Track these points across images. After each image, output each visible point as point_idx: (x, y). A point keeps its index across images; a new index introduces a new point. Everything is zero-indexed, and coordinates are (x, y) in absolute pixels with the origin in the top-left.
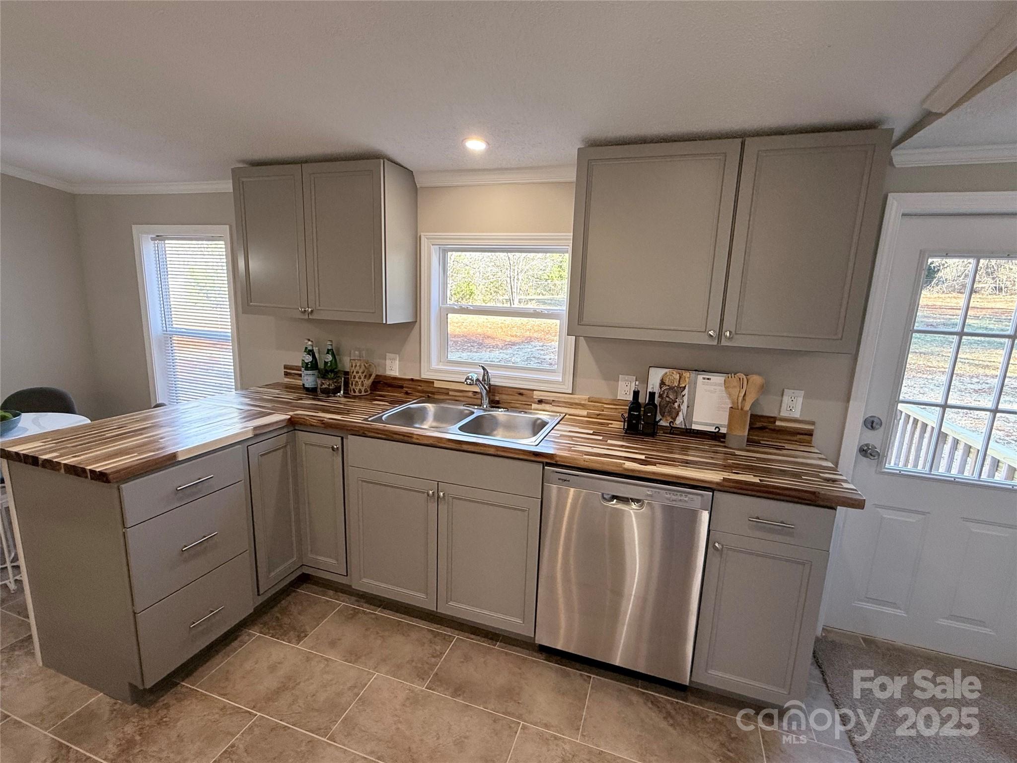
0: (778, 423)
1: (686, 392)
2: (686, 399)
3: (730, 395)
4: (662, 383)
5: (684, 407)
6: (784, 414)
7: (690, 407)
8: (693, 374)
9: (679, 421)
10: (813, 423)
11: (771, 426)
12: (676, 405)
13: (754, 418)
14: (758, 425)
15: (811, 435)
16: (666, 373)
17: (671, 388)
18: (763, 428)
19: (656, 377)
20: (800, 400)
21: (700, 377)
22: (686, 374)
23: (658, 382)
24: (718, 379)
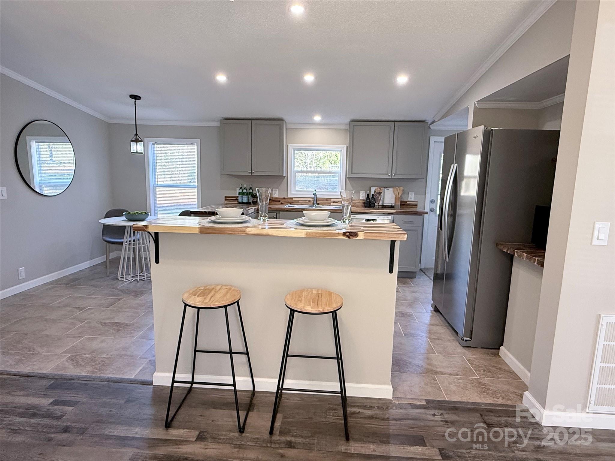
0: (408, 203)
1: (382, 194)
2: (382, 196)
3: (394, 193)
4: (375, 192)
5: (382, 199)
6: (409, 200)
7: (383, 199)
8: (384, 188)
9: (380, 203)
10: (417, 202)
11: (406, 204)
12: (379, 198)
13: (401, 202)
14: (403, 203)
15: (417, 205)
16: (376, 189)
17: (378, 193)
18: (403, 205)
19: (373, 190)
20: (413, 195)
21: (386, 189)
22: (382, 189)
23: (374, 192)
24: (391, 189)
